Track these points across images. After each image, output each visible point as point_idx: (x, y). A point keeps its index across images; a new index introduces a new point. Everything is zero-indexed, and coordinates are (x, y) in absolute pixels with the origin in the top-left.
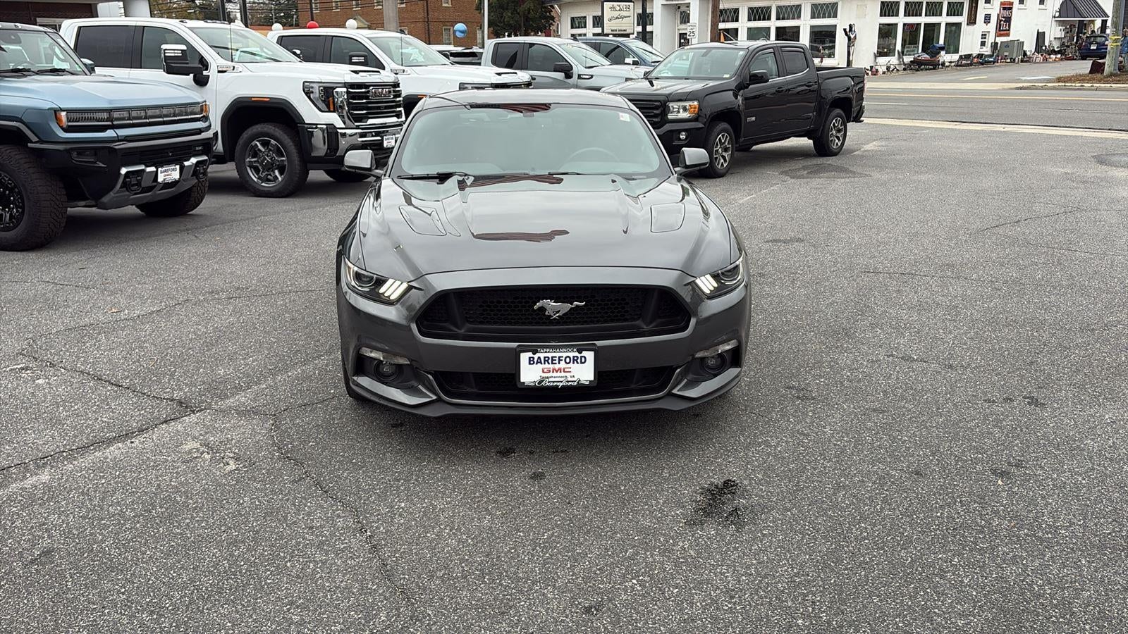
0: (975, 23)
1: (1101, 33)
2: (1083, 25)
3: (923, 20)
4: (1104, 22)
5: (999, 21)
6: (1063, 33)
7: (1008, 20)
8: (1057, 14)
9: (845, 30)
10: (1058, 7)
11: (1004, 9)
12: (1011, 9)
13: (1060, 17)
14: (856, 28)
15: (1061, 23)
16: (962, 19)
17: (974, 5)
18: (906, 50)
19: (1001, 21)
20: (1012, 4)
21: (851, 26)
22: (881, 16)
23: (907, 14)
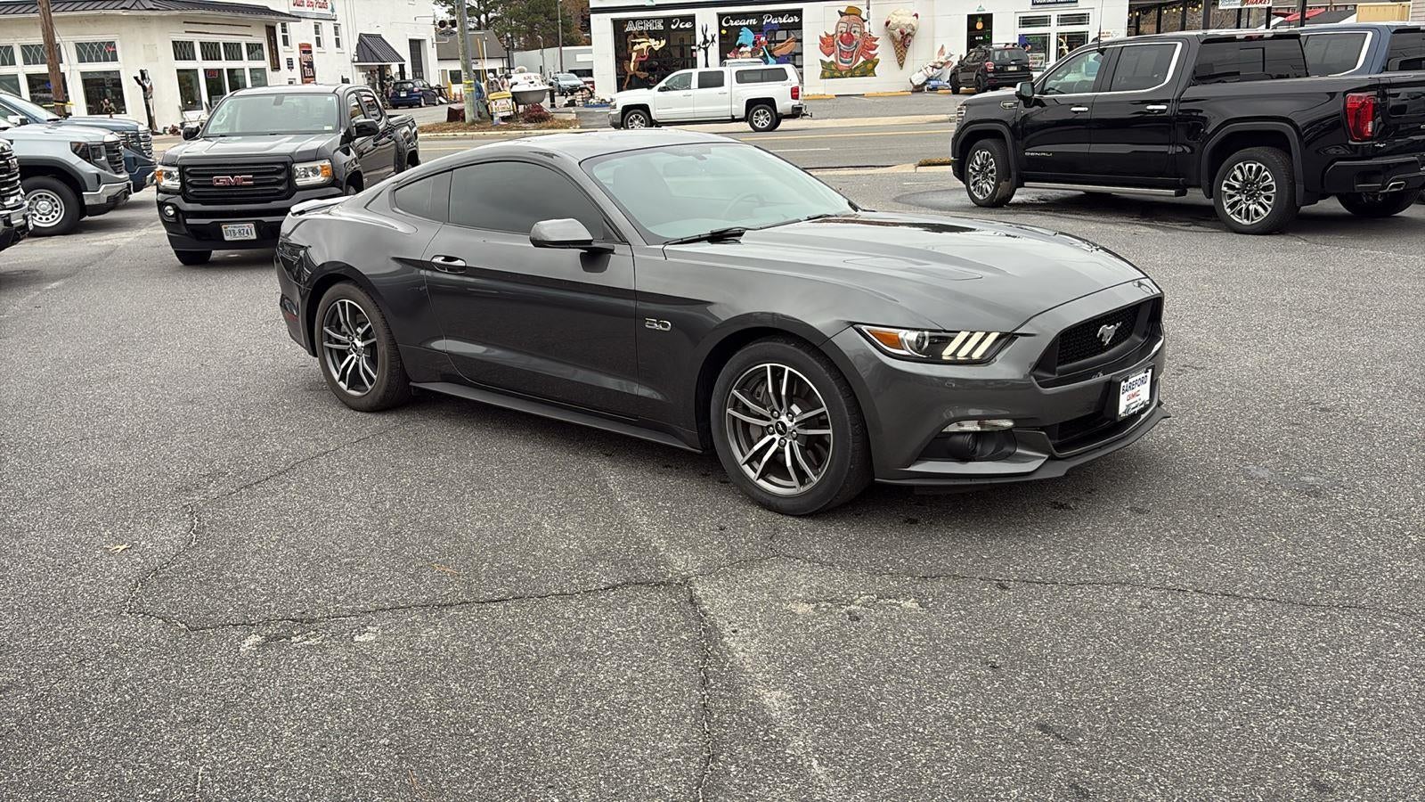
0: (279, 69)
1: (401, 79)
2: (382, 70)
3: (224, 64)
4: (402, 67)
5: (302, 67)
6: (366, 79)
7: (310, 65)
8: (356, 59)
9: (136, 78)
10: (354, 50)
11: (304, 52)
12: (310, 52)
13: (359, 61)
14: (149, 74)
15: (362, 68)
16: (265, 64)
17: (274, 47)
18: (213, 102)
19: (304, 66)
20: (310, 46)
21: (142, 72)
22: (176, 59)
23: (206, 57)
